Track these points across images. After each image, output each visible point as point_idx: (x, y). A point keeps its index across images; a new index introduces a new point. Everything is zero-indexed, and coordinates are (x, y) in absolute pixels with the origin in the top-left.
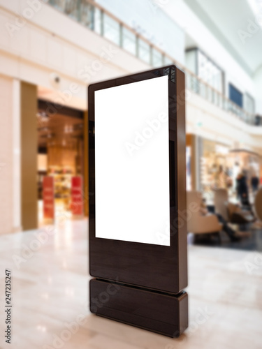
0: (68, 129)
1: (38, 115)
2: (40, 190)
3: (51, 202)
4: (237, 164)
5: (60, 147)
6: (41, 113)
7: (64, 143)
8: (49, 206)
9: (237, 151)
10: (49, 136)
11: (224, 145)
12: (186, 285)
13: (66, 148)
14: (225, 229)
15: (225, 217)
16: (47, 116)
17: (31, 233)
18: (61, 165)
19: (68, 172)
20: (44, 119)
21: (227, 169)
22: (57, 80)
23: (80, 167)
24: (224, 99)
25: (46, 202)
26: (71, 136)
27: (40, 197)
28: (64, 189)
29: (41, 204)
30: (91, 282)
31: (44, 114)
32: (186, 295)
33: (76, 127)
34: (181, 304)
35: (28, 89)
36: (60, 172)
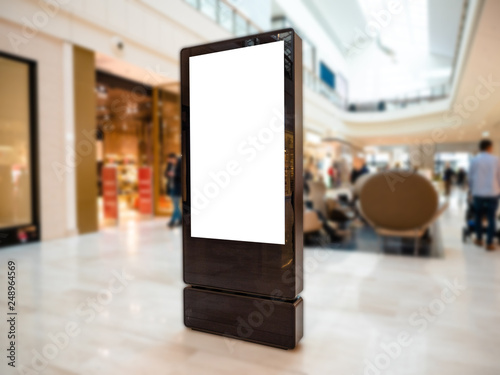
0: (132, 110)
1: (95, 90)
2: (100, 185)
3: (114, 199)
4: (329, 155)
5: (119, 131)
6: (98, 87)
7: (125, 127)
8: (111, 204)
9: (329, 140)
10: (107, 118)
11: (315, 132)
12: (301, 289)
13: (127, 133)
14: (326, 227)
15: (324, 213)
16: (106, 91)
17: (90, 237)
18: (121, 154)
19: (131, 162)
20: (102, 94)
21: (318, 160)
22: (120, 46)
23: (145, 157)
24: (315, 78)
25: (107, 199)
26: (135, 118)
27: (101, 193)
28: (126, 184)
29: (100, 202)
30: (185, 291)
31: (102, 88)
32: (301, 300)
33: (142, 106)
34: (297, 310)
35: (83, 55)
36: (121, 163)
